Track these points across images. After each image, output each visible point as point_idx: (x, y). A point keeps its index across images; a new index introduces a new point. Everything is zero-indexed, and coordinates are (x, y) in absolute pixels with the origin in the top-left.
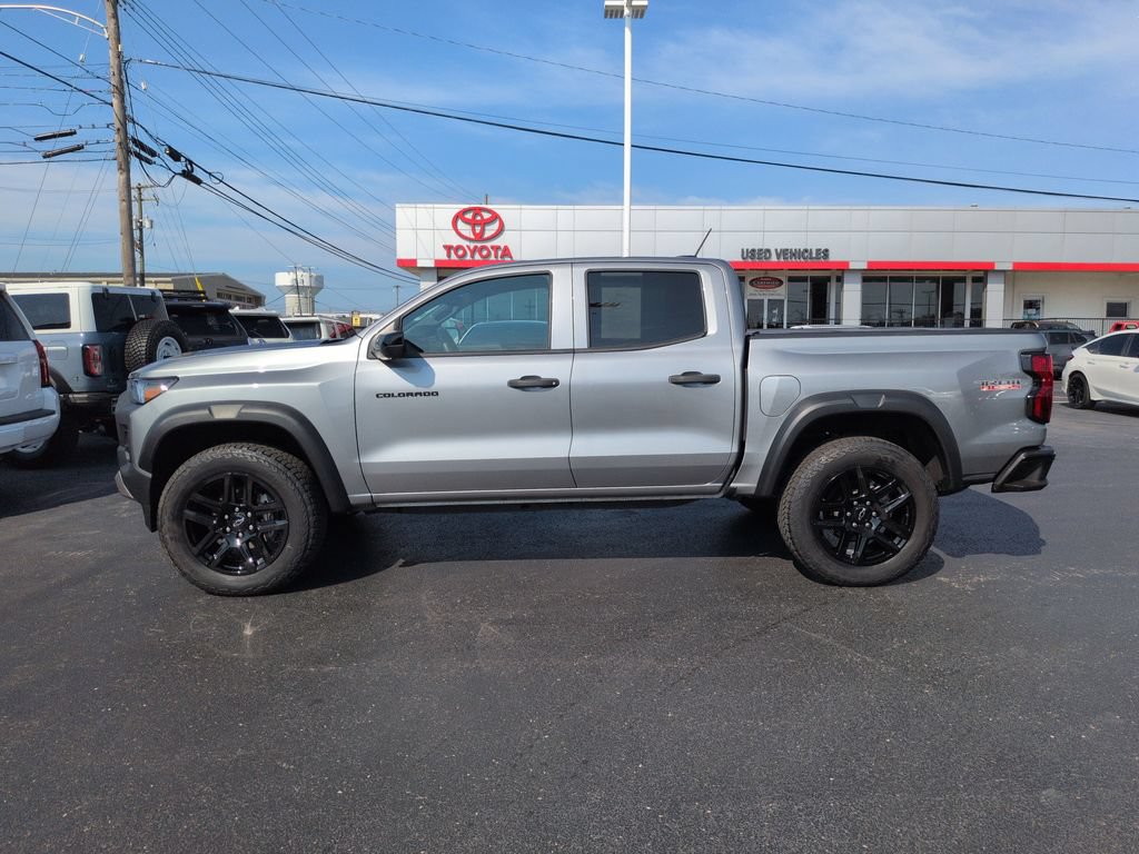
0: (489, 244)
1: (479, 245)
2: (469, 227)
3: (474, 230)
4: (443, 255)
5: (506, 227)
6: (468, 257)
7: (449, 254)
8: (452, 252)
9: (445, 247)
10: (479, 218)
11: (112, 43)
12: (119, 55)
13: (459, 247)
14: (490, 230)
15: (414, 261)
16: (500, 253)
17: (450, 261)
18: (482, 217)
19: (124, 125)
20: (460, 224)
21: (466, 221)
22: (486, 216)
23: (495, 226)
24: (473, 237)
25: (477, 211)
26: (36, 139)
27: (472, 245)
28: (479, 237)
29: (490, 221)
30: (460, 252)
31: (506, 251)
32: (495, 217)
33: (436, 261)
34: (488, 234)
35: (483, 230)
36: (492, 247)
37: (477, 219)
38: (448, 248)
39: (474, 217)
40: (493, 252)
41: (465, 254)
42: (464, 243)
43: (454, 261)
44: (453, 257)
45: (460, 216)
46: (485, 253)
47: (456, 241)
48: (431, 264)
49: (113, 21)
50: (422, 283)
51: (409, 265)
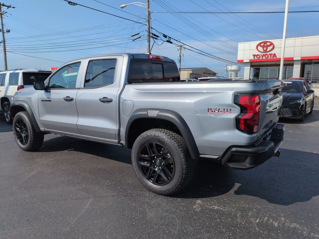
0: (268, 53)
1: (265, 54)
2: (262, 48)
3: (263, 49)
4: (252, 58)
5: (275, 47)
6: (261, 58)
7: (254, 58)
8: (255, 57)
9: (253, 55)
10: (266, 45)
11: (147, 8)
12: (149, 11)
13: (258, 55)
14: (269, 48)
15: (243, 60)
16: (272, 56)
17: (255, 60)
18: (267, 44)
19: (149, 30)
20: (259, 47)
21: (261, 46)
22: (268, 44)
23: (271, 47)
24: (263, 51)
25: (265, 42)
26: (132, 36)
27: (262, 54)
28: (265, 51)
29: (270, 46)
30: (258, 57)
31: (275, 55)
32: (272, 44)
33: (250, 60)
34: (268, 50)
35: (267, 49)
36: (270, 54)
37: (265, 45)
38: (254, 56)
39: (264, 44)
40: (269, 56)
41: (260, 57)
42: (260, 53)
43: (256, 59)
44: (256, 58)
45: (259, 45)
46: (267, 56)
47: (257, 53)
48: (248, 61)
49: (148, 3)
50: (245, 67)
51: (241, 62)
